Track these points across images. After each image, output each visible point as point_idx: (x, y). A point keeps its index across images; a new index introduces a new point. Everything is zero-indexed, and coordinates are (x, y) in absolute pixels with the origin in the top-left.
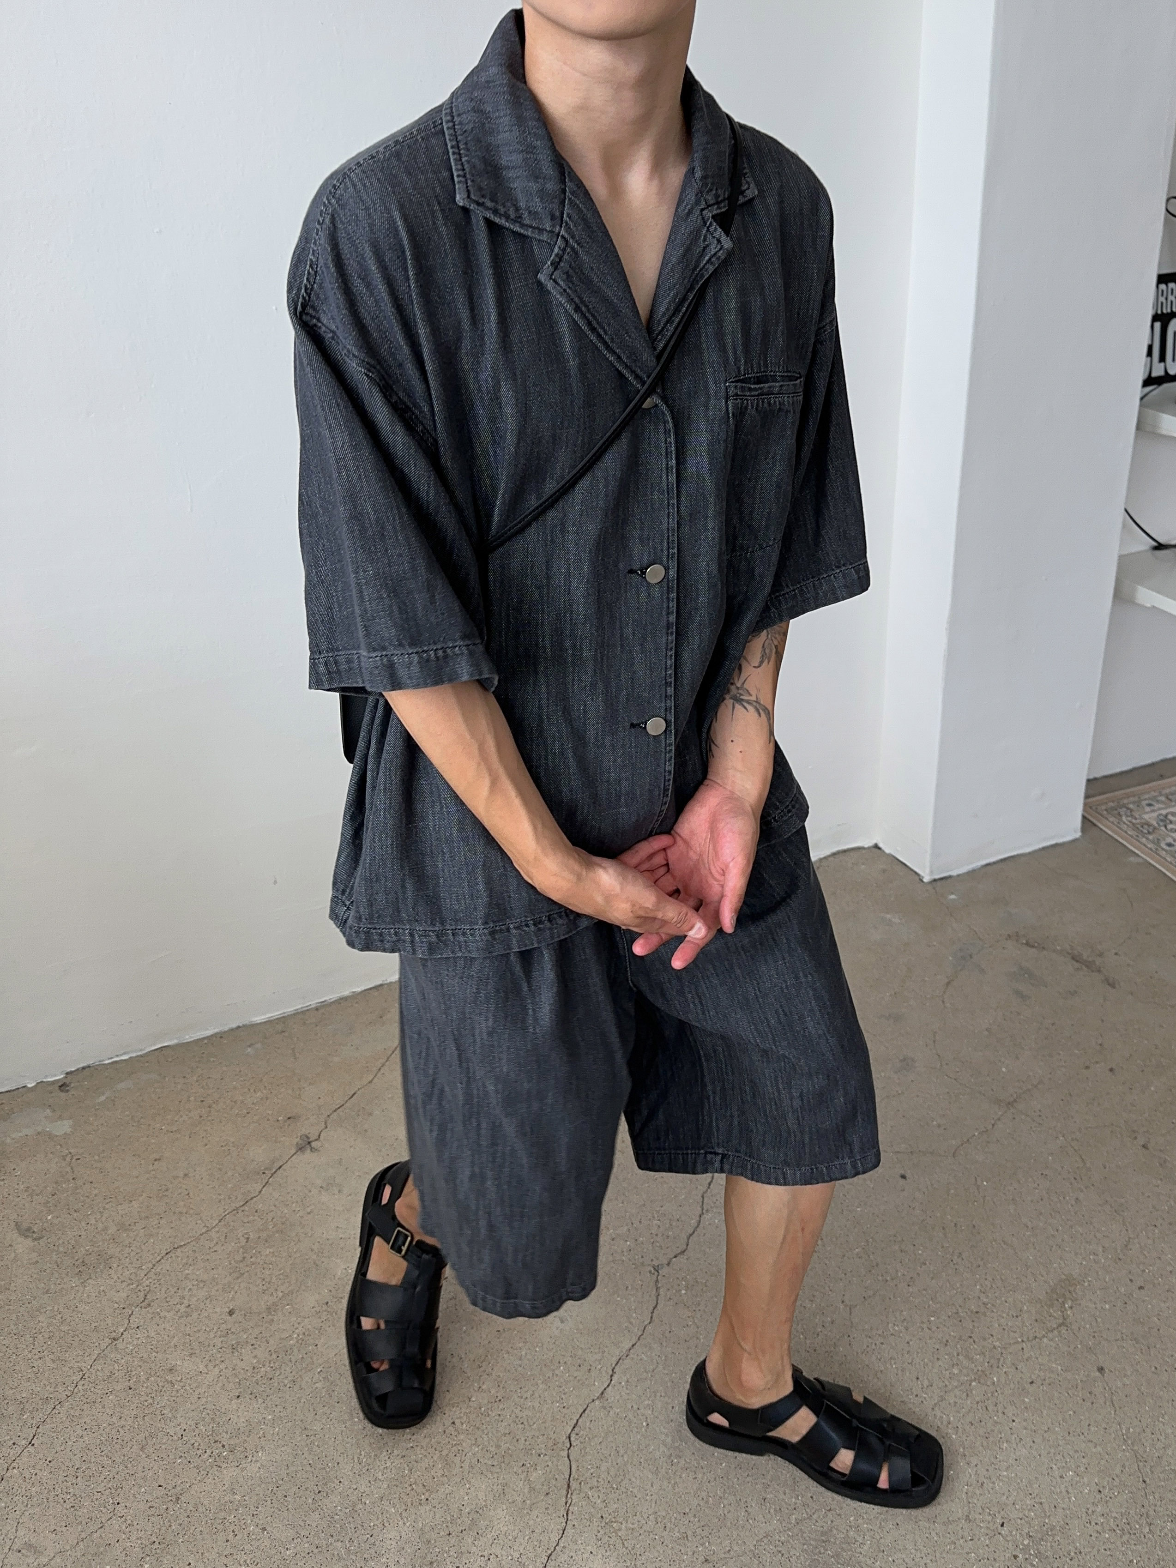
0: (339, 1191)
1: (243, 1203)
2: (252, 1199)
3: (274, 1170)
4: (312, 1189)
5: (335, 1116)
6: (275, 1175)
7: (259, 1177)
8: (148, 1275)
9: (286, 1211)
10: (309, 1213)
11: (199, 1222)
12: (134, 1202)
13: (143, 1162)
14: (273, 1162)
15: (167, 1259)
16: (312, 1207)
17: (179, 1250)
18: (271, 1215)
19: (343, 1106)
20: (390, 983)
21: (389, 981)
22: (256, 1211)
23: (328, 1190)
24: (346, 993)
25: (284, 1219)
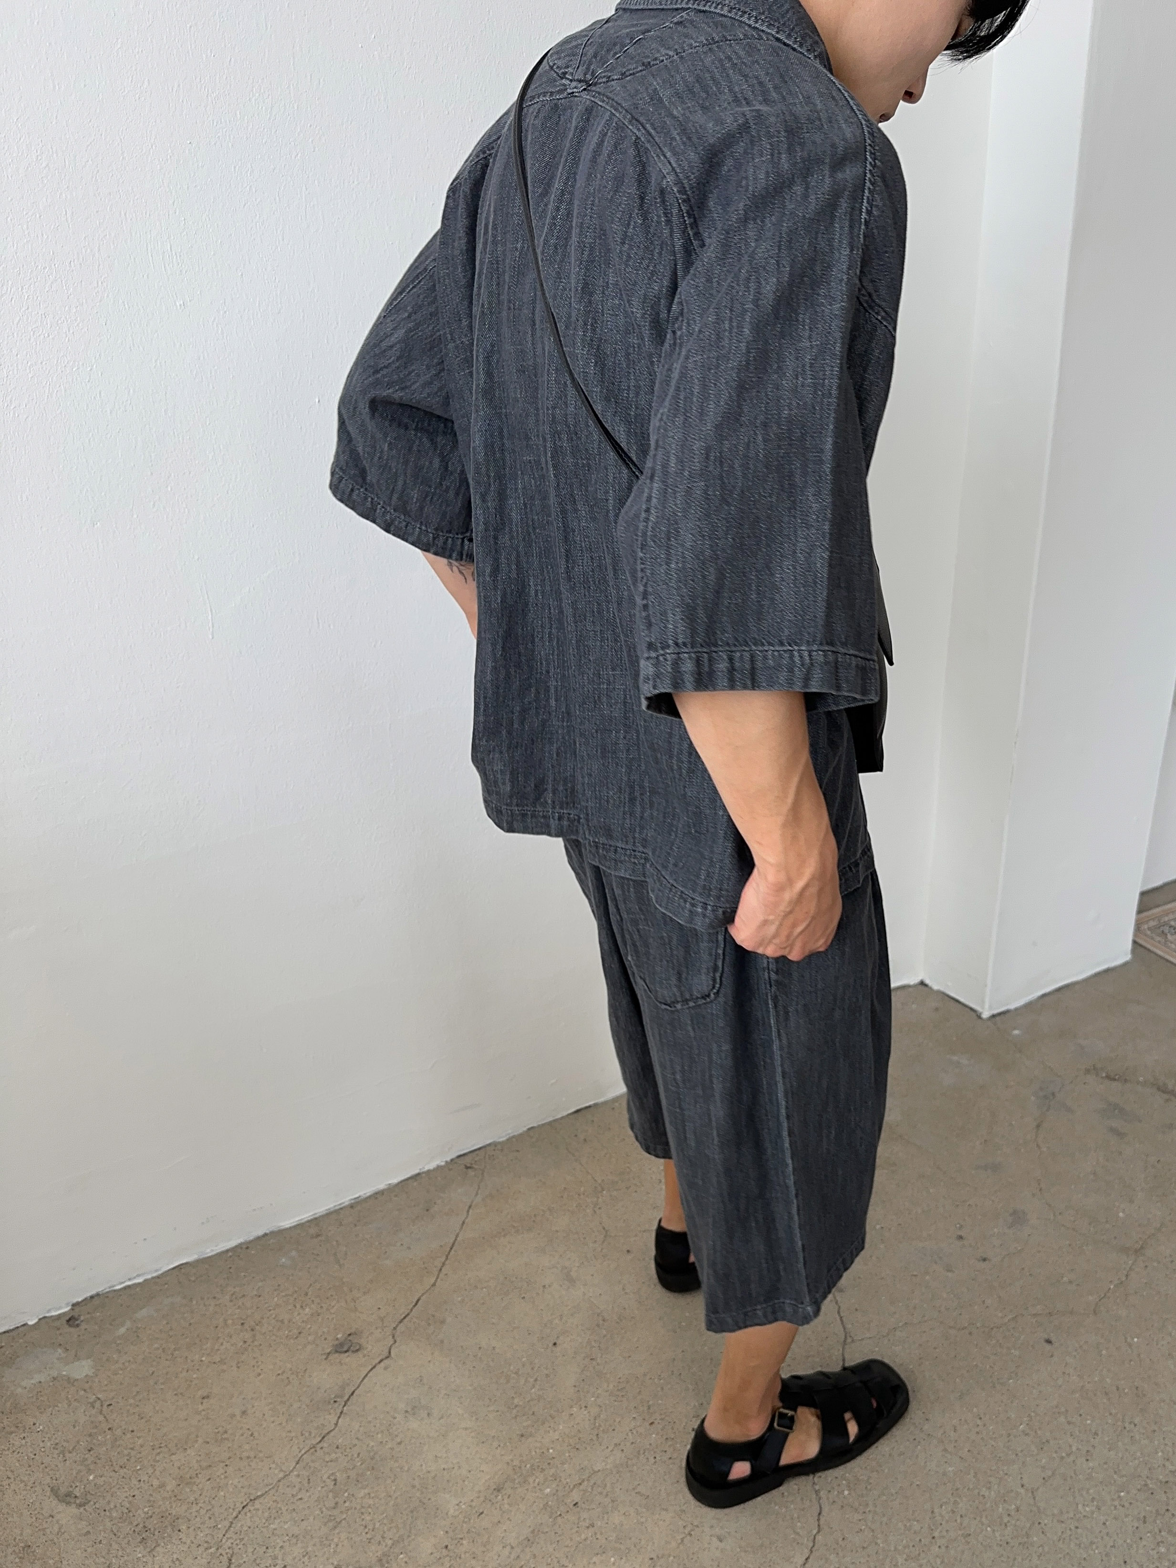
0: (429, 1414)
1: (319, 1439)
2: (328, 1433)
3: (346, 1398)
4: (396, 1415)
5: (402, 1327)
6: (349, 1403)
7: (330, 1406)
8: (227, 1536)
9: (372, 1444)
11: (273, 1466)
12: (189, 1451)
13: (189, 1402)
14: (343, 1388)
15: (246, 1513)
16: (401, 1436)
17: (257, 1502)
18: (355, 1450)
19: (408, 1314)
20: (429, 1171)
21: (426, 1169)
22: (337, 1448)
23: (414, 1414)
24: (382, 1186)
25: (372, 1454)
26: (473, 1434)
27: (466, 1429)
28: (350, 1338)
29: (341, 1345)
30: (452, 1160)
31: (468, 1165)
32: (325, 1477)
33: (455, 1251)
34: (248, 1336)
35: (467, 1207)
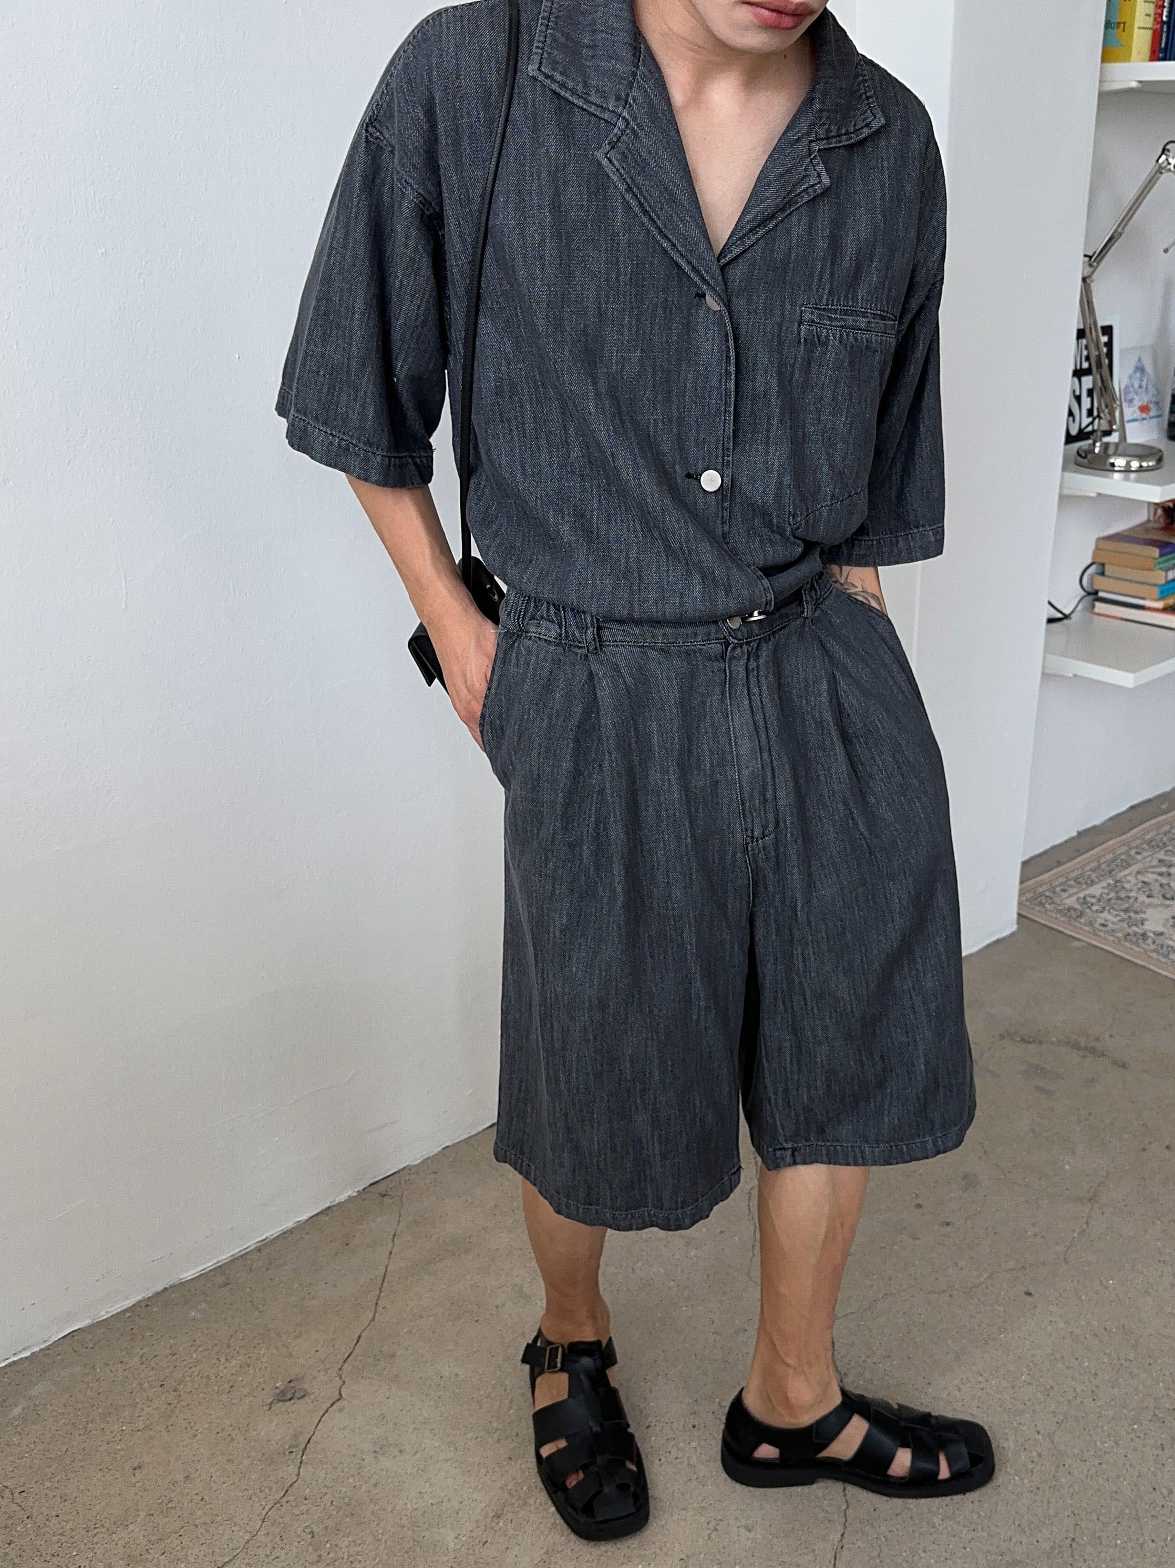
0: (401, 1452)
1: (284, 1492)
2: (291, 1486)
3: (303, 1446)
4: (364, 1457)
5: (347, 1367)
6: (307, 1451)
7: (286, 1458)
9: (344, 1490)
10: (375, 1485)
11: (236, 1528)
14: (296, 1436)
16: (375, 1477)
18: (327, 1498)
19: (351, 1353)
20: (340, 1203)
21: (337, 1201)
22: (306, 1499)
23: (384, 1453)
24: (290, 1224)
25: (347, 1500)
26: (456, 1465)
27: (446, 1460)
28: (292, 1384)
29: (283, 1393)
30: (364, 1189)
31: (384, 1193)
32: (299, 1531)
33: (389, 1283)
34: (171, 1397)
35: (392, 1237)
